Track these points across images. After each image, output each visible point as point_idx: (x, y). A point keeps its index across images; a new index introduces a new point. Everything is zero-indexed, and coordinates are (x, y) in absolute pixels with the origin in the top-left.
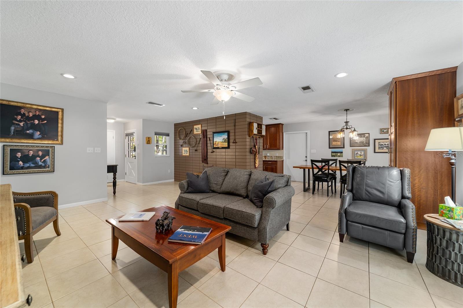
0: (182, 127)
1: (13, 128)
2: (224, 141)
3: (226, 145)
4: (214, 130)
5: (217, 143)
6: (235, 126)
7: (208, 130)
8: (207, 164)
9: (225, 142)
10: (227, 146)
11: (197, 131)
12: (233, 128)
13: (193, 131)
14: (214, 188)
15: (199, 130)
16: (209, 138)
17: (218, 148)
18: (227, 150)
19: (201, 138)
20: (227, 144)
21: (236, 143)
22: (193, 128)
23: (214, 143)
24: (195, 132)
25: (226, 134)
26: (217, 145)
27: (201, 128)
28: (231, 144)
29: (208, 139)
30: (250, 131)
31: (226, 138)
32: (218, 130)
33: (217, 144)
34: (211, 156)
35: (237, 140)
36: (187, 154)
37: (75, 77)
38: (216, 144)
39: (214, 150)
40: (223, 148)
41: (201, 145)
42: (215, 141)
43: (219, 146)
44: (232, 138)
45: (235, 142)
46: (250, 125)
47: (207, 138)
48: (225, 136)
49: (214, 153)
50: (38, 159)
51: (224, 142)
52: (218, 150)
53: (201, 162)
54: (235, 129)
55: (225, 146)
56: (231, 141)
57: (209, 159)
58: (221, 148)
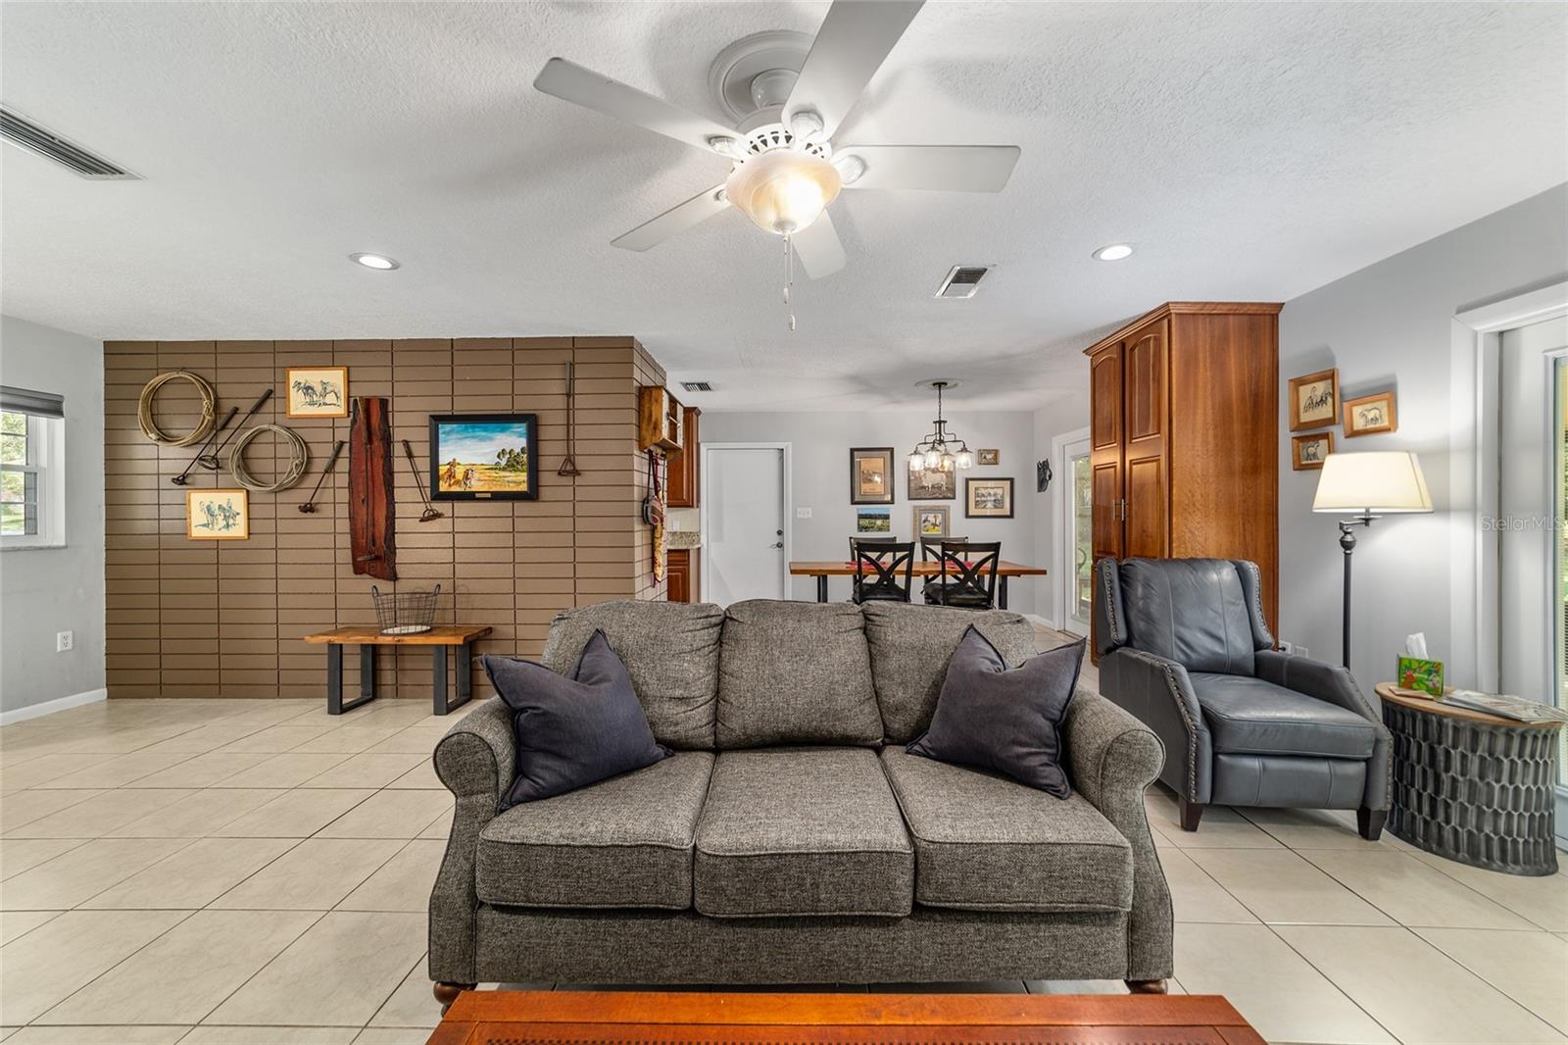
0: (183, 369)
2: (503, 462)
3: (518, 481)
4: (443, 406)
5: (459, 474)
6: (568, 395)
7: (398, 404)
8: (394, 578)
9: (512, 465)
10: (524, 487)
11: (312, 403)
12: (561, 402)
13: (286, 398)
14: (677, 724)
15: (330, 398)
16: (406, 442)
18: (522, 507)
19: (342, 443)
20: (523, 476)
21: (575, 473)
22: (285, 382)
23: (443, 470)
24: (298, 405)
25: (522, 428)
26: (457, 482)
27: (349, 387)
28: (546, 478)
29: (398, 450)
30: (644, 426)
31: (517, 450)
32: (463, 406)
33: (459, 476)
34: (417, 539)
35: (580, 463)
36: (228, 526)
38: (451, 476)
39: (438, 507)
40: (497, 497)
41: (343, 480)
42: (443, 460)
43: (476, 485)
44: (552, 450)
45: (569, 468)
46: (646, 397)
47: (388, 441)
48: (514, 440)
49: (443, 524)
51: (504, 469)
52: (462, 508)
53: (347, 570)
54: (569, 410)
55: (515, 489)
56: (550, 462)
57: (401, 556)
58: (489, 495)
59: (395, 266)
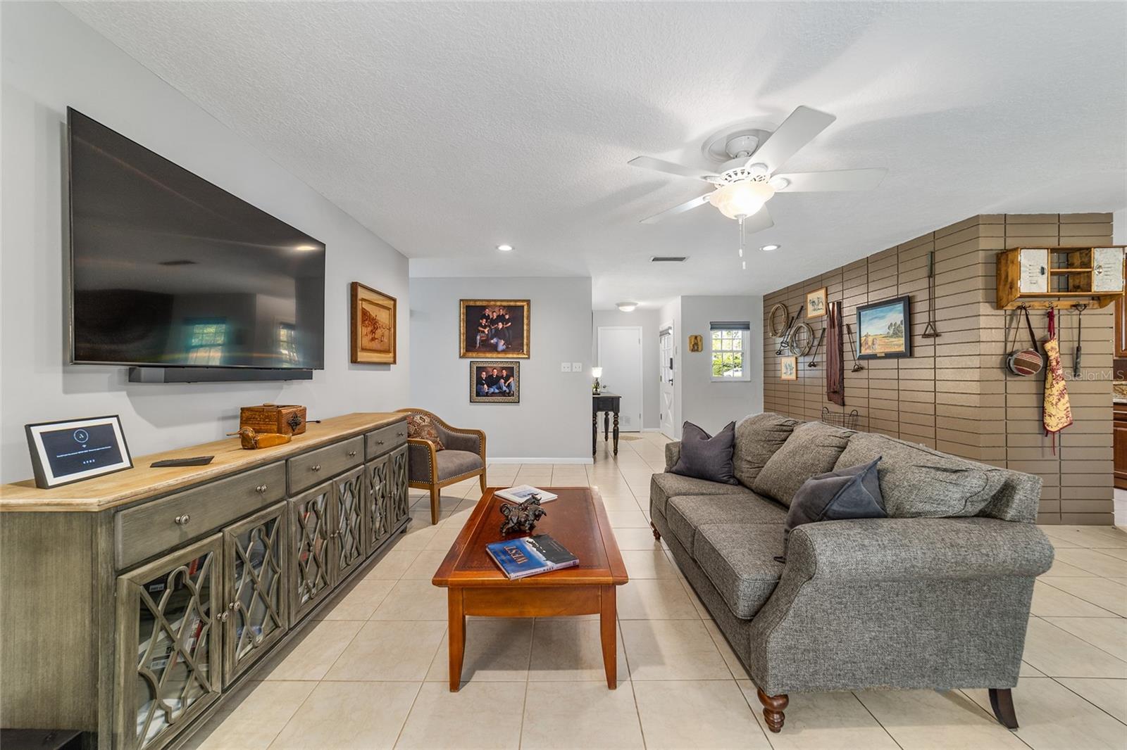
0: (777, 303)
1: (478, 337)
2: (891, 332)
3: (899, 344)
4: (862, 300)
5: (870, 339)
6: (930, 277)
7: (845, 304)
8: (844, 405)
9: (895, 334)
10: (902, 349)
11: (815, 310)
12: (924, 283)
13: (806, 309)
15: (820, 306)
16: (848, 326)
17: (874, 357)
18: (904, 362)
19: (824, 329)
20: (902, 341)
21: (936, 335)
22: (806, 301)
23: (863, 339)
24: (811, 312)
25: (900, 307)
26: (869, 347)
27: (827, 297)
28: (918, 340)
29: (845, 330)
30: (1001, 287)
31: (899, 323)
32: (874, 297)
33: (870, 343)
34: (852, 382)
35: (940, 327)
36: (791, 374)
37: (513, 248)
38: (867, 343)
39: (864, 363)
40: (889, 356)
41: (825, 348)
42: (863, 334)
43: (879, 349)
44: (921, 319)
45: (930, 331)
46: (1003, 262)
47: (841, 326)
48: (896, 315)
49: (863, 374)
50: (502, 381)
51: (891, 337)
52: (873, 363)
53: (826, 397)
54: (931, 288)
55: (897, 350)
56: (919, 329)
57: (847, 392)
58: (883, 355)
59: (779, 247)
